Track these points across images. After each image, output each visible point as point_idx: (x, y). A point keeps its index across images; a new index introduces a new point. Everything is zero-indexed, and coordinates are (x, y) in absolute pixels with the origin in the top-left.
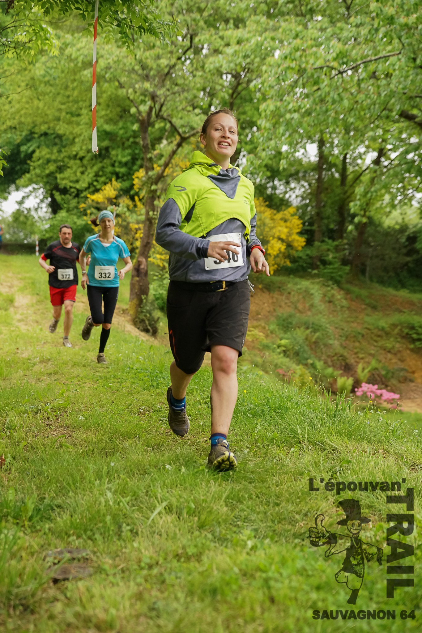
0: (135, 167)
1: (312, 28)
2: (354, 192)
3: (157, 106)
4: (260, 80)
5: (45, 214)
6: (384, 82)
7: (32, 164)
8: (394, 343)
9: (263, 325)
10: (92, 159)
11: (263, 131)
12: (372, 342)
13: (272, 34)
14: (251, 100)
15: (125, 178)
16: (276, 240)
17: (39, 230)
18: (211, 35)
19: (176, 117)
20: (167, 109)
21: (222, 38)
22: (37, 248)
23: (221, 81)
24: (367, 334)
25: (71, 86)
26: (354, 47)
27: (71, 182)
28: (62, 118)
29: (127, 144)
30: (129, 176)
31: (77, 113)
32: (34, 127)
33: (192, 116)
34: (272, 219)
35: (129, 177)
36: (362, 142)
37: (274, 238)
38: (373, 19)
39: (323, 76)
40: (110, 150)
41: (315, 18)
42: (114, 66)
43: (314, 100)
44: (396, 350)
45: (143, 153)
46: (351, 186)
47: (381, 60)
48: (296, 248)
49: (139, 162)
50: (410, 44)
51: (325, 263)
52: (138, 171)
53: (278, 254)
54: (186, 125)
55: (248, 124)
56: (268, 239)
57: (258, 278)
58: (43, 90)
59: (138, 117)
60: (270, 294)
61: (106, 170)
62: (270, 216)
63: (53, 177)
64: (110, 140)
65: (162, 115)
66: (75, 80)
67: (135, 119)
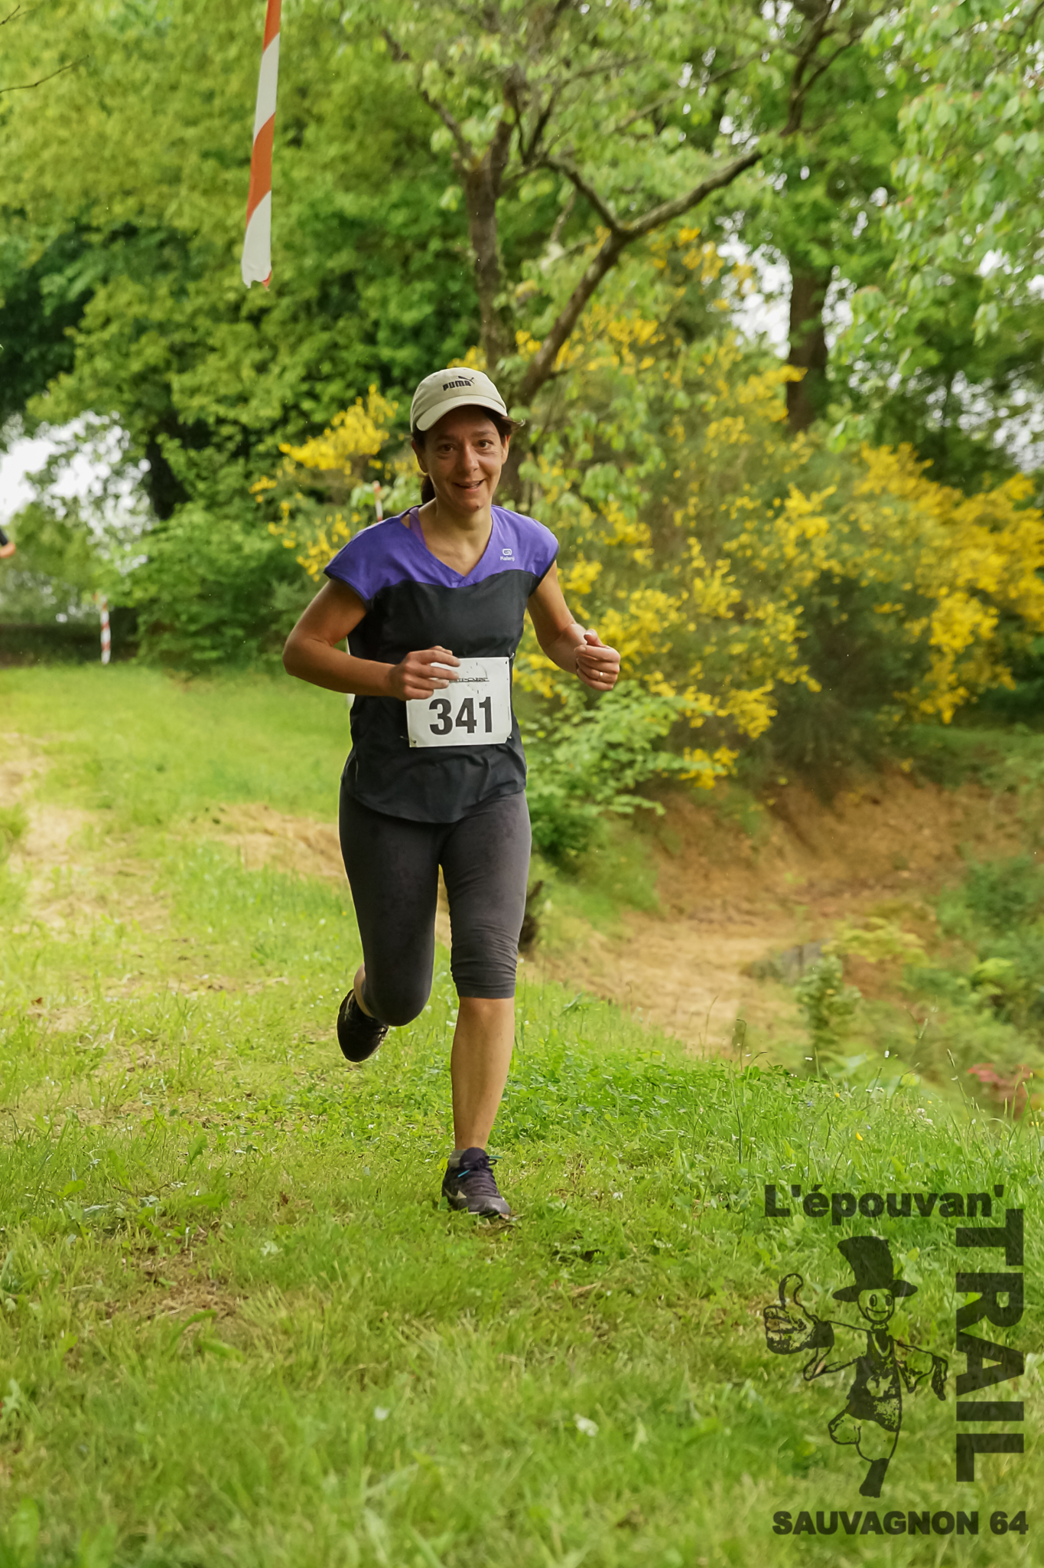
0: (450, 344)
3: (527, 123)
4: (897, 18)
5: (128, 519)
7: (80, 339)
9: (918, 904)
10: (295, 319)
11: (913, 201)
14: (865, 93)
16: (960, 596)
17: (110, 572)
19: (596, 158)
20: (564, 132)
22: (106, 640)
23: (755, 26)
25: (218, 58)
27: (220, 401)
28: (186, 171)
29: (420, 260)
31: (240, 154)
32: (87, 209)
33: (651, 152)
34: (947, 522)
37: (953, 588)
40: (359, 282)
45: (477, 290)
49: (462, 327)
52: (461, 356)
53: (968, 648)
54: (630, 186)
55: (856, 178)
56: (931, 594)
57: (896, 736)
58: (119, 75)
59: (458, 162)
60: (940, 792)
61: (344, 354)
62: (937, 511)
63: (155, 384)
64: (359, 248)
65: (546, 154)
66: (231, 37)
67: (448, 169)
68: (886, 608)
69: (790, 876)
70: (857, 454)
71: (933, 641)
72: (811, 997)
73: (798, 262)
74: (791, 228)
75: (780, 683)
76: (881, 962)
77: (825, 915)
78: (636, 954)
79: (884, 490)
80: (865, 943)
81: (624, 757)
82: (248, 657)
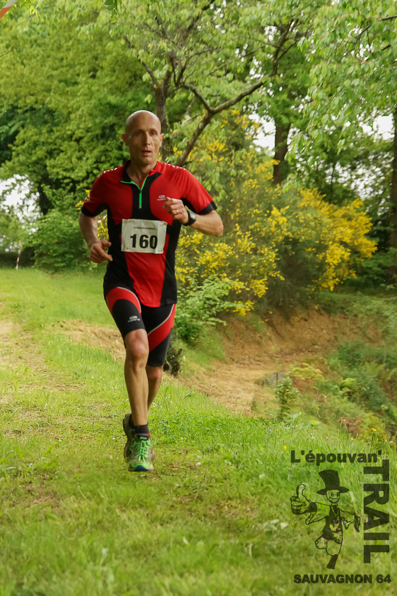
3: (177, 71)
5: (32, 214)
7: (14, 148)
9: (321, 358)
10: (92, 140)
14: (303, 60)
16: (337, 244)
17: (24, 234)
19: (202, 84)
20: (190, 74)
22: (18, 260)
27: (64, 170)
28: (53, 87)
31: (73, 81)
32: (16, 101)
33: (223, 82)
34: (332, 217)
37: (334, 241)
40: (116, 128)
48: (366, 255)
53: (340, 264)
54: (215, 94)
56: (326, 244)
57: (313, 296)
58: (28, 51)
59: (152, 86)
60: (329, 316)
61: (110, 154)
62: (328, 213)
63: (41, 164)
64: (116, 116)
65: (184, 83)
66: (70, 38)
67: (149, 87)
68: (310, 249)
69: (273, 348)
70: (299, 192)
71: (327, 261)
72: (280, 392)
73: (278, 122)
74: (275, 109)
75: (270, 277)
76: (307, 379)
77: (286, 362)
78: (217, 376)
79: (309, 205)
80: (301, 372)
81: (212, 303)
82: (75, 266)
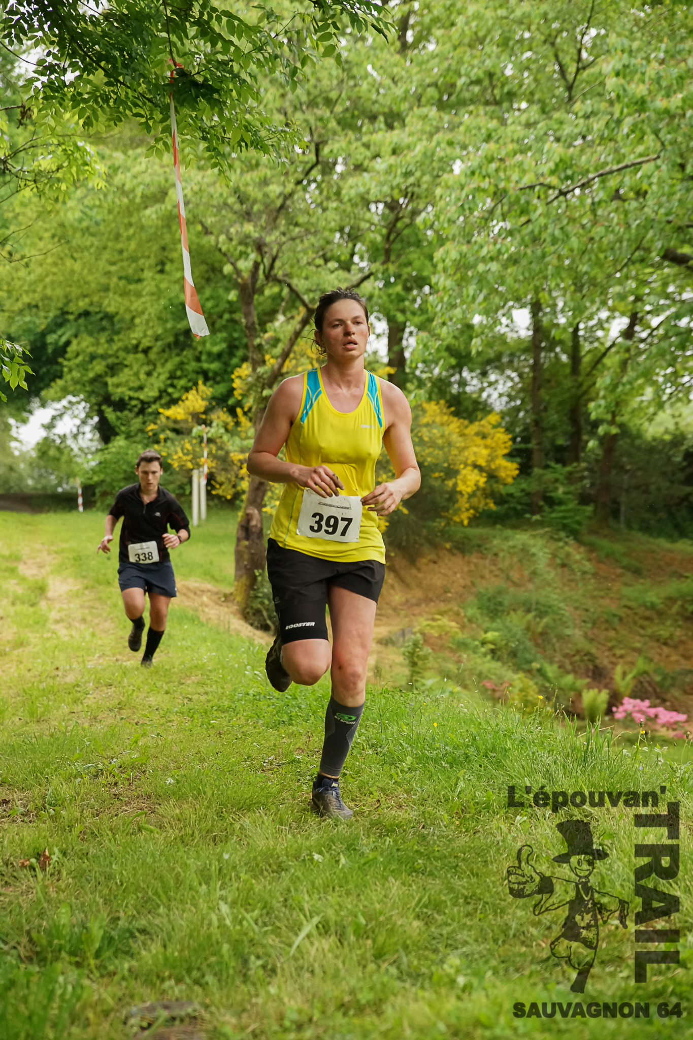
0: (235, 361)
1: (513, 123)
2: (594, 384)
3: (267, 261)
4: (432, 211)
5: (89, 444)
6: (634, 204)
7: (65, 363)
8: (672, 629)
9: (456, 608)
10: (163, 351)
11: (441, 293)
12: (636, 628)
13: (449, 136)
14: (418, 244)
15: (218, 379)
16: (469, 468)
17: (82, 469)
18: (350, 142)
19: (298, 276)
20: (283, 265)
21: (367, 146)
22: (80, 500)
23: (368, 215)
24: (628, 616)
25: (125, 234)
26: (582, 151)
27: (130, 389)
28: (112, 286)
29: (220, 323)
30: (224, 375)
31: (136, 277)
32: (67, 304)
33: (323, 273)
34: (462, 435)
35: (226, 377)
36: (604, 303)
37: (466, 465)
38: (611, 103)
39: (535, 201)
41: (515, 106)
42: (193, 199)
43: (523, 240)
44: (676, 639)
45: (247, 337)
46: (589, 374)
47: (628, 170)
48: (504, 479)
49: (240, 353)
50: (674, 142)
51: (551, 502)
52: (240, 366)
53: (474, 492)
54: (314, 288)
55: (415, 282)
56: (456, 468)
57: (443, 532)
58: (80, 242)
59: (236, 280)
60: (464, 557)
61: (187, 367)
62: (457, 430)
63: (101, 382)
65: (276, 275)
66: (130, 225)
67: (232, 282)
68: (437, 475)
69: (397, 597)
70: (421, 405)
71: (458, 489)
72: (409, 653)
73: (391, 320)
74: (388, 305)
76: (440, 635)
77: (414, 615)
79: (434, 422)
80: (432, 627)
